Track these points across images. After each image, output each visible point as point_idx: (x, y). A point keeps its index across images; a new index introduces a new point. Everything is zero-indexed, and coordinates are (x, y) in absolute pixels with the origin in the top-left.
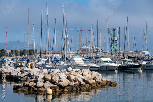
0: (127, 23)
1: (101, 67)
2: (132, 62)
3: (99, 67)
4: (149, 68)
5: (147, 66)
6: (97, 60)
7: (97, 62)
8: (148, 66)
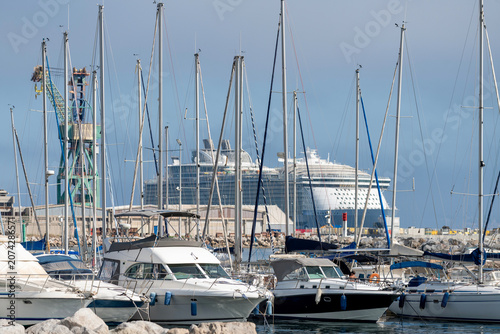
0: (280, 33)
1: (155, 300)
2: (336, 276)
3: (140, 304)
4: (433, 310)
5: (423, 302)
6: (127, 258)
7: (123, 269)
8: (430, 297)
